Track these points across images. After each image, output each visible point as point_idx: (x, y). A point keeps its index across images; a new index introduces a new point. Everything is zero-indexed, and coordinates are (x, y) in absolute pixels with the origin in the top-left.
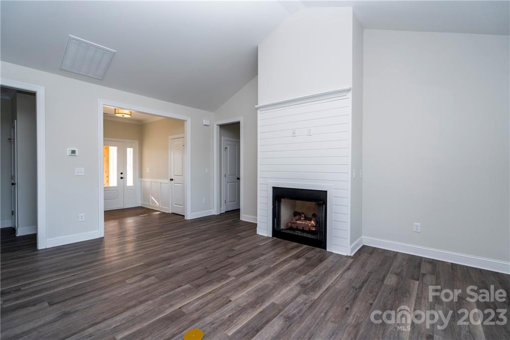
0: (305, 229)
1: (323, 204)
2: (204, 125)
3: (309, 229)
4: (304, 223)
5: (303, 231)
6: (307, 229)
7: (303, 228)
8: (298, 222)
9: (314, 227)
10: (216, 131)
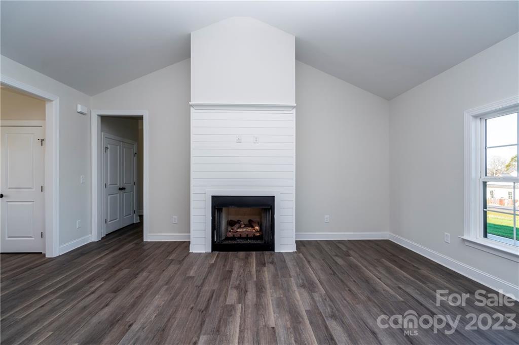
0: (249, 236)
1: (269, 209)
2: (79, 113)
3: (254, 235)
4: (244, 230)
5: (247, 238)
6: (251, 235)
7: (247, 235)
8: (239, 230)
9: (258, 232)
10: (95, 124)
